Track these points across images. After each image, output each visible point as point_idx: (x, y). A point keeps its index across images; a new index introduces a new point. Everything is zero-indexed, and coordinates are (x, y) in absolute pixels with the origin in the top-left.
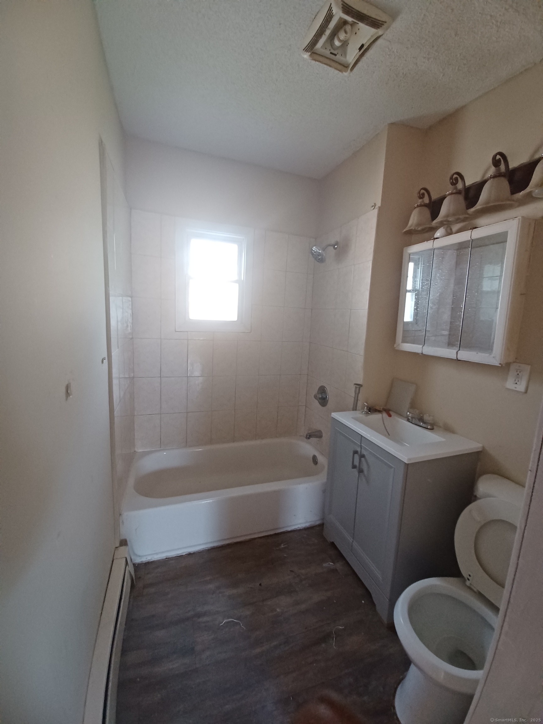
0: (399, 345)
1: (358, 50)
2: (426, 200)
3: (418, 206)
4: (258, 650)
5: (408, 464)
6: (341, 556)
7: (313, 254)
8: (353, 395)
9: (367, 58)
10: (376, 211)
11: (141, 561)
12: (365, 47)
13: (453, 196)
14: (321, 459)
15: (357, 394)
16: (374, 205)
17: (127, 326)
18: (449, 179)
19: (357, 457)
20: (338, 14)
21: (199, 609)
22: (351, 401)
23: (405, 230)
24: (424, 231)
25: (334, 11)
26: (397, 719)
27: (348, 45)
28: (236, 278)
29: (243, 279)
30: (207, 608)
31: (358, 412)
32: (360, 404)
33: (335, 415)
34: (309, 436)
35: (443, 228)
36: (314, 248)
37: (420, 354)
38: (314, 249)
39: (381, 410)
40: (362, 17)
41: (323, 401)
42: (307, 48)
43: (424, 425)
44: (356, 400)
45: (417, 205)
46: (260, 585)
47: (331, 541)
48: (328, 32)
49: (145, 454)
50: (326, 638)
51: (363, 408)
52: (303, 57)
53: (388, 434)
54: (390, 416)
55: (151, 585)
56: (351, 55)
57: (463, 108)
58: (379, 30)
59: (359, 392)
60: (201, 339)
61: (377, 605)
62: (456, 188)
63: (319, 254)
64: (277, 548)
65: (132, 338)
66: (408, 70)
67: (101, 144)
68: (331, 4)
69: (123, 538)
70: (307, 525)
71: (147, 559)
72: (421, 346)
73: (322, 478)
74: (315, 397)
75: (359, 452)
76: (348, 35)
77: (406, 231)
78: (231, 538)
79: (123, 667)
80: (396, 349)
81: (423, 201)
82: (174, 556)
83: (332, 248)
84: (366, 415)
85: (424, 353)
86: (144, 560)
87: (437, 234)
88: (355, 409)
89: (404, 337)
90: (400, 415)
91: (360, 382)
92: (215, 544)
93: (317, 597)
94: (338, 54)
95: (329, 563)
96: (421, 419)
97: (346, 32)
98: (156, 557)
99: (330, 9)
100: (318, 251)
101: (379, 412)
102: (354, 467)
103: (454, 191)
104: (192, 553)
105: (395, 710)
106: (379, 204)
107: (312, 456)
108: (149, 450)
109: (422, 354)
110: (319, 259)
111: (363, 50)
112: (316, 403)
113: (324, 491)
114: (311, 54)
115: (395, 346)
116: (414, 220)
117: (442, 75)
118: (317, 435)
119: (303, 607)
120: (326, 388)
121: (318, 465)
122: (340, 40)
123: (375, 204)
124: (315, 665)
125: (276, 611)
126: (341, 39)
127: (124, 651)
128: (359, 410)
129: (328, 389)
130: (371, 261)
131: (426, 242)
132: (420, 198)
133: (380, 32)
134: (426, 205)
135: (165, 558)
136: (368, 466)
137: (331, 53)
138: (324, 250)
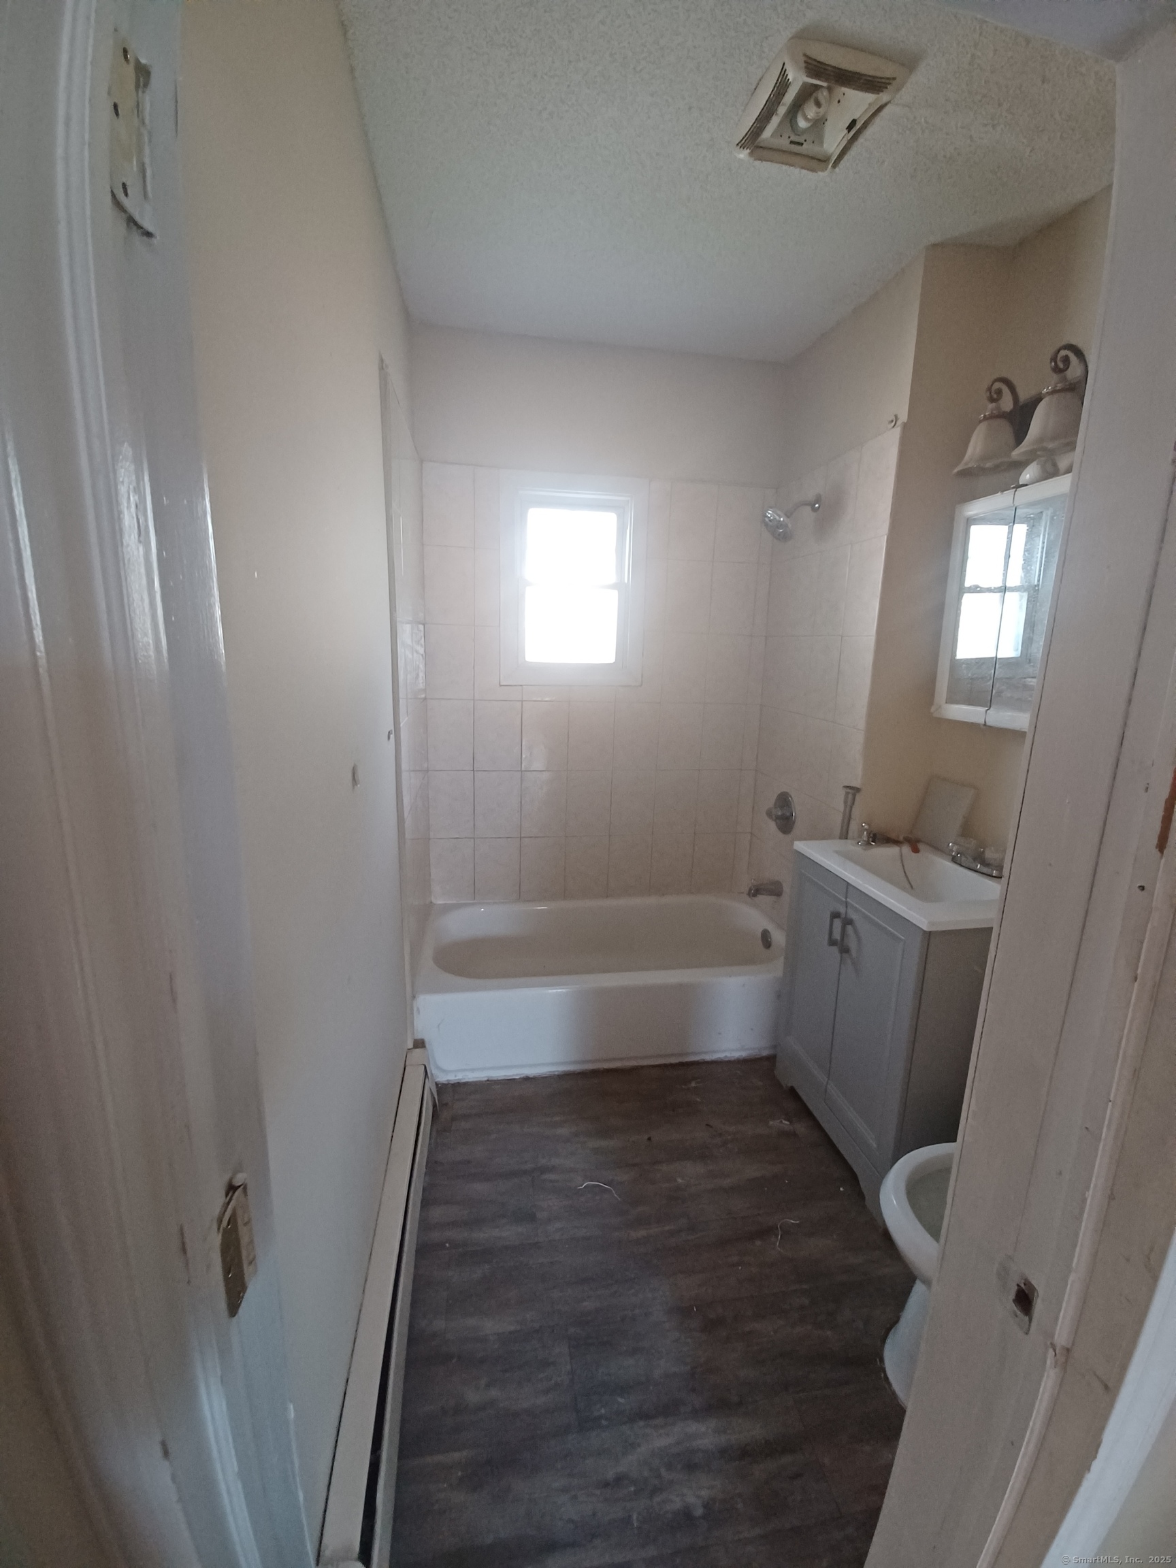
0: (940, 706)
1: (846, 131)
2: (1007, 404)
3: (985, 418)
4: (641, 1233)
5: (930, 932)
6: (806, 1113)
7: (766, 525)
8: (841, 808)
9: (866, 140)
10: (897, 432)
11: (448, 1080)
12: (858, 126)
13: (1056, 396)
14: (778, 937)
15: (850, 805)
16: (894, 418)
17: (418, 675)
18: (1049, 361)
19: (838, 924)
20: (797, 78)
21: (543, 1162)
22: (838, 819)
23: (956, 471)
24: (996, 469)
25: (790, 77)
26: (887, 1378)
27: (826, 123)
28: (613, 579)
29: (626, 581)
30: (555, 1161)
31: (849, 841)
32: (854, 827)
33: (800, 846)
34: (755, 892)
35: (1037, 464)
36: (770, 513)
37: (982, 727)
38: (769, 516)
39: (901, 839)
40: (845, 78)
41: (786, 823)
42: (743, 141)
43: (985, 870)
44: (848, 819)
45: (985, 416)
46: (649, 1139)
47: (789, 1085)
48: (782, 110)
49: (447, 909)
50: (765, 1232)
51: (860, 836)
52: (739, 159)
53: (909, 885)
54: (916, 850)
55: (466, 1117)
56: (833, 140)
57: (1085, 203)
58: (881, 94)
59: (853, 803)
60: (547, 699)
61: (867, 1198)
62: (1065, 379)
63: (780, 525)
64: (683, 1087)
65: (425, 699)
66: (955, 149)
67: (382, 367)
68: (784, 64)
69: (419, 1036)
70: (743, 1054)
71: (457, 1078)
72: (983, 709)
73: (776, 969)
74: (769, 814)
75: (843, 916)
76: (822, 110)
77: (958, 472)
78: (598, 1061)
79: (425, 1225)
80: (936, 715)
81: (998, 408)
82: (500, 1079)
83: (809, 508)
84: (864, 847)
85: (988, 724)
86: (452, 1078)
87: (1027, 475)
88: (844, 835)
89: (951, 691)
90: (938, 849)
91: (856, 783)
92: (571, 1068)
93: (753, 1171)
94: (805, 141)
95: (781, 1122)
96: (980, 858)
97: (818, 104)
98: (470, 1077)
99: (783, 72)
100: (777, 518)
101: (897, 842)
102: (832, 942)
103: (1059, 386)
104: (531, 1077)
105: (884, 1364)
106: (903, 417)
107: (761, 930)
108: (455, 902)
109: (985, 725)
110: (779, 535)
111: (855, 129)
112: (772, 826)
113: (779, 996)
114: (752, 152)
115: (933, 709)
116: (976, 446)
117: (1028, 150)
118: (775, 890)
119: (726, 1182)
120: (793, 796)
121: (772, 948)
122: (806, 119)
123: (896, 416)
124: (740, 1268)
125: (676, 1181)
126: (809, 117)
127: (426, 1204)
128: (853, 839)
129: (797, 800)
130: (886, 537)
131: (999, 493)
132: (992, 400)
133: (884, 97)
134: (1002, 415)
135: (486, 1079)
136: (859, 939)
137: (792, 142)
138: (788, 515)
